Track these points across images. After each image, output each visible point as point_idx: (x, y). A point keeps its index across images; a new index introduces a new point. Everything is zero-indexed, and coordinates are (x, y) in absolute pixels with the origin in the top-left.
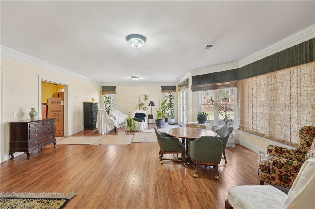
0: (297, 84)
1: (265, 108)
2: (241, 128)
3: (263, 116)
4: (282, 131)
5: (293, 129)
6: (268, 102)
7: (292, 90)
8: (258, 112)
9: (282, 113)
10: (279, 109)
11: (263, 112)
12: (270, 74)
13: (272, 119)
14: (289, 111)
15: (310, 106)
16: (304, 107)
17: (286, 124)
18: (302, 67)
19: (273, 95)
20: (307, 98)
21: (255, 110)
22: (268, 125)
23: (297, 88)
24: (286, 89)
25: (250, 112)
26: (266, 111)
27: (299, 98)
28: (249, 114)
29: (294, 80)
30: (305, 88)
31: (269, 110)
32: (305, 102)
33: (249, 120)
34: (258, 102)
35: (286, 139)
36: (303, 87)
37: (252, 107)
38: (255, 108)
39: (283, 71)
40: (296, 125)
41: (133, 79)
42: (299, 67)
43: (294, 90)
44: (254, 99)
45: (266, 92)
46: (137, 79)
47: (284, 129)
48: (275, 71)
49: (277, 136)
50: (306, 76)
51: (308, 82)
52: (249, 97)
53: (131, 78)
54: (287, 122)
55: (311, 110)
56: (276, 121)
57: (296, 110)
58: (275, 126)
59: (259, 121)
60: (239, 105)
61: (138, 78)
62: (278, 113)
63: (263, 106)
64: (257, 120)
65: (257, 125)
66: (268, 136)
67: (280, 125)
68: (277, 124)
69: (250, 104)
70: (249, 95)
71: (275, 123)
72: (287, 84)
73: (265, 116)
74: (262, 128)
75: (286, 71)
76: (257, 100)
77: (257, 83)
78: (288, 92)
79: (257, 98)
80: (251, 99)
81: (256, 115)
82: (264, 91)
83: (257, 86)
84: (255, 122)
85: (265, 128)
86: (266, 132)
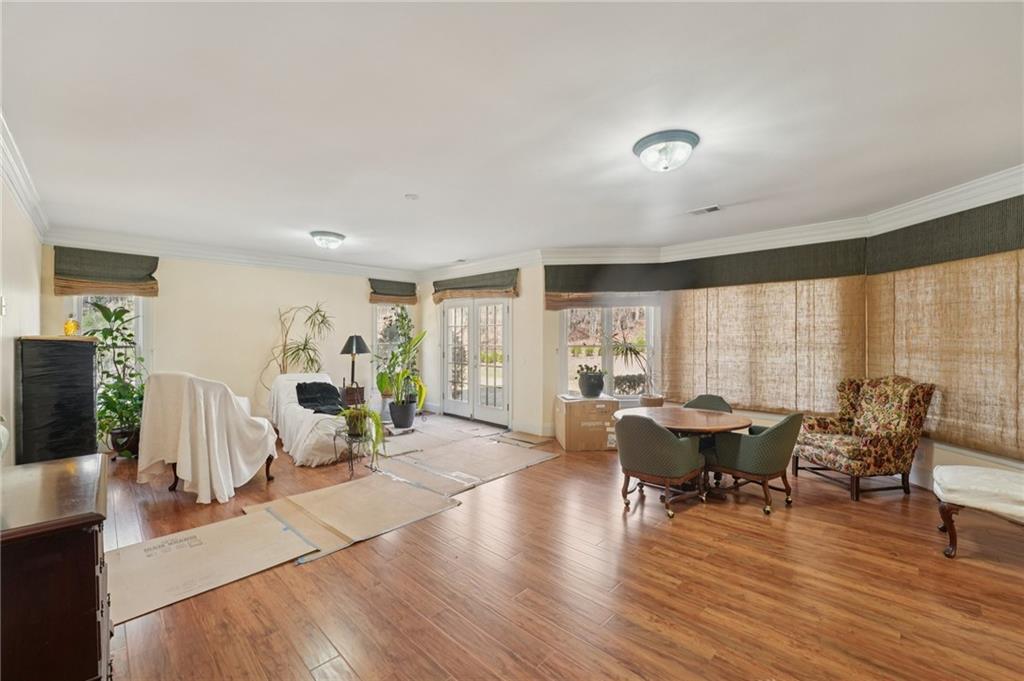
0: (809, 311)
1: (740, 351)
2: (672, 397)
3: (734, 368)
4: (778, 393)
5: (800, 385)
6: (746, 340)
7: (800, 320)
8: (721, 359)
9: (779, 360)
10: (774, 354)
11: (734, 359)
12: (753, 286)
13: (755, 372)
14: (794, 356)
15: (831, 346)
16: (821, 348)
17: (786, 378)
18: (818, 283)
19: (757, 327)
20: (826, 334)
21: (715, 357)
22: (747, 384)
23: (808, 316)
24: (786, 317)
25: (697, 362)
26: (743, 358)
27: (812, 335)
28: (694, 364)
29: (803, 303)
30: (823, 319)
31: (750, 356)
32: (823, 340)
33: (696, 377)
34: (720, 340)
35: (786, 406)
36: (820, 315)
37: (704, 351)
38: (712, 352)
39: (781, 284)
40: (806, 380)
41: (319, 241)
42: (811, 281)
43: (802, 320)
44: (710, 333)
45: (743, 321)
46: (334, 244)
47: (783, 389)
49: (769, 403)
50: (824, 299)
51: (827, 309)
52: (697, 328)
53: (310, 237)
54: (790, 375)
55: (832, 353)
56: (766, 375)
57: (806, 353)
58: (764, 385)
59: (725, 377)
60: (667, 347)
61: (341, 236)
62: (769, 360)
63: (736, 347)
64: (718, 377)
65: (720, 387)
66: (748, 405)
67: (775, 381)
68: (768, 380)
69: (700, 343)
70: (697, 324)
71: (764, 378)
72: (789, 308)
73: (739, 367)
74: (731, 391)
75: (788, 287)
76: (717, 336)
77: (720, 301)
78: (791, 323)
79: (718, 332)
80: (703, 333)
81: (717, 366)
82: (737, 319)
83: (718, 307)
84: (714, 382)
85: (741, 391)
86: (743, 399)
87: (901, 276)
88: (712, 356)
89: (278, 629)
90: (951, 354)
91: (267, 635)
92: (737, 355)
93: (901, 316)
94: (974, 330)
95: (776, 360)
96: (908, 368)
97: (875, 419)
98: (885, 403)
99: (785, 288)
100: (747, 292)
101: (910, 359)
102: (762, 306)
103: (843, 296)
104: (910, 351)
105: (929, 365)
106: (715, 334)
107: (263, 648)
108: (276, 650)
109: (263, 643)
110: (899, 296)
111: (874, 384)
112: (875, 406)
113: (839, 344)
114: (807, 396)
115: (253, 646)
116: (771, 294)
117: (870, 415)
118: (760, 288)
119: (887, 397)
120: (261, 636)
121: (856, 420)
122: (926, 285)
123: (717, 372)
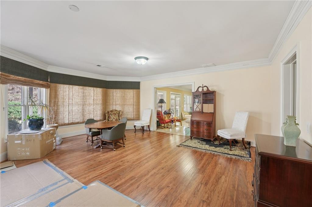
0: (96, 95)
5: (94, 114)
6: (81, 102)
7: (95, 97)
8: (74, 109)
10: (88, 106)
13: (84, 112)
14: (93, 107)
16: (98, 105)
17: (91, 113)
18: (98, 89)
19: (84, 99)
20: (99, 101)
21: (71, 108)
22: (82, 115)
26: (80, 108)
27: (97, 101)
28: (64, 111)
29: (95, 93)
30: (99, 97)
31: (82, 107)
34: (73, 103)
37: (68, 106)
38: (70, 106)
40: (96, 112)
45: (80, 97)
47: (91, 116)
48: (87, 86)
50: (99, 93)
51: (100, 95)
55: (100, 106)
57: (96, 106)
59: (75, 114)
62: (87, 108)
63: (78, 105)
64: (72, 115)
65: (73, 118)
66: (82, 121)
67: (89, 114)
68: (87, 114)
69: (66, 104)
70: (65, 97)
71: (86, 113)
72: (92, 94)
73: (79, 111)
74: (77, 118)
75: (92, 89)
76: (72, 101)
77: (73, 90)
78: (92, 98)
79: (72, 100)
80: (67, 100)
81: (72, 111)
82: (78, 96)
83: (72, 92)
84: (71, 116)
85: (80, 118)
86: (80, 120)
87: (114, 90)
88: (70, 108)
89: (202, 200)
90: (123, 105)
91: (205, 201)
92: (78, 107)
93: (114, 98)
94: (127, 101)
95: (89, 108)
96: (116, 108)
97: (114, 118)
98: (115, 115)
99: (91, 89)
100: (82, 88)
101: (116, 106)
102: (86, 93)
103: (103, 92)
104: (116, 105)
105: (120, 107)
106: (71, 100)
107: (210, 199)
108: (208, 195)
109: (208, 200)
110: (114, 94)
111: (112, 111)
112: (113, 116)
113: (102, 103)
114: (96, 117)
115: (211, 202)
116: (88, 90)
117: (113, 118)
118: (85, 88)
119: (115, 114)
120: (206, 202)
121: (110, 120)
122: (120, 93)
123: (72, 113)
